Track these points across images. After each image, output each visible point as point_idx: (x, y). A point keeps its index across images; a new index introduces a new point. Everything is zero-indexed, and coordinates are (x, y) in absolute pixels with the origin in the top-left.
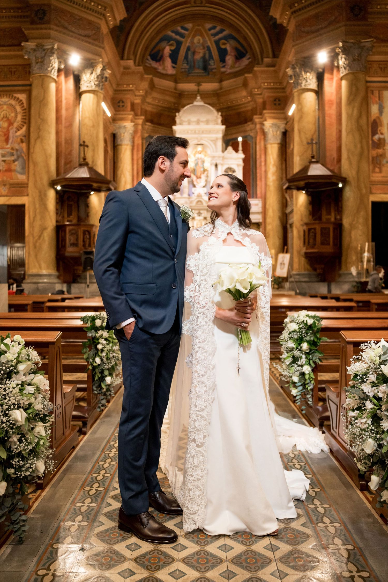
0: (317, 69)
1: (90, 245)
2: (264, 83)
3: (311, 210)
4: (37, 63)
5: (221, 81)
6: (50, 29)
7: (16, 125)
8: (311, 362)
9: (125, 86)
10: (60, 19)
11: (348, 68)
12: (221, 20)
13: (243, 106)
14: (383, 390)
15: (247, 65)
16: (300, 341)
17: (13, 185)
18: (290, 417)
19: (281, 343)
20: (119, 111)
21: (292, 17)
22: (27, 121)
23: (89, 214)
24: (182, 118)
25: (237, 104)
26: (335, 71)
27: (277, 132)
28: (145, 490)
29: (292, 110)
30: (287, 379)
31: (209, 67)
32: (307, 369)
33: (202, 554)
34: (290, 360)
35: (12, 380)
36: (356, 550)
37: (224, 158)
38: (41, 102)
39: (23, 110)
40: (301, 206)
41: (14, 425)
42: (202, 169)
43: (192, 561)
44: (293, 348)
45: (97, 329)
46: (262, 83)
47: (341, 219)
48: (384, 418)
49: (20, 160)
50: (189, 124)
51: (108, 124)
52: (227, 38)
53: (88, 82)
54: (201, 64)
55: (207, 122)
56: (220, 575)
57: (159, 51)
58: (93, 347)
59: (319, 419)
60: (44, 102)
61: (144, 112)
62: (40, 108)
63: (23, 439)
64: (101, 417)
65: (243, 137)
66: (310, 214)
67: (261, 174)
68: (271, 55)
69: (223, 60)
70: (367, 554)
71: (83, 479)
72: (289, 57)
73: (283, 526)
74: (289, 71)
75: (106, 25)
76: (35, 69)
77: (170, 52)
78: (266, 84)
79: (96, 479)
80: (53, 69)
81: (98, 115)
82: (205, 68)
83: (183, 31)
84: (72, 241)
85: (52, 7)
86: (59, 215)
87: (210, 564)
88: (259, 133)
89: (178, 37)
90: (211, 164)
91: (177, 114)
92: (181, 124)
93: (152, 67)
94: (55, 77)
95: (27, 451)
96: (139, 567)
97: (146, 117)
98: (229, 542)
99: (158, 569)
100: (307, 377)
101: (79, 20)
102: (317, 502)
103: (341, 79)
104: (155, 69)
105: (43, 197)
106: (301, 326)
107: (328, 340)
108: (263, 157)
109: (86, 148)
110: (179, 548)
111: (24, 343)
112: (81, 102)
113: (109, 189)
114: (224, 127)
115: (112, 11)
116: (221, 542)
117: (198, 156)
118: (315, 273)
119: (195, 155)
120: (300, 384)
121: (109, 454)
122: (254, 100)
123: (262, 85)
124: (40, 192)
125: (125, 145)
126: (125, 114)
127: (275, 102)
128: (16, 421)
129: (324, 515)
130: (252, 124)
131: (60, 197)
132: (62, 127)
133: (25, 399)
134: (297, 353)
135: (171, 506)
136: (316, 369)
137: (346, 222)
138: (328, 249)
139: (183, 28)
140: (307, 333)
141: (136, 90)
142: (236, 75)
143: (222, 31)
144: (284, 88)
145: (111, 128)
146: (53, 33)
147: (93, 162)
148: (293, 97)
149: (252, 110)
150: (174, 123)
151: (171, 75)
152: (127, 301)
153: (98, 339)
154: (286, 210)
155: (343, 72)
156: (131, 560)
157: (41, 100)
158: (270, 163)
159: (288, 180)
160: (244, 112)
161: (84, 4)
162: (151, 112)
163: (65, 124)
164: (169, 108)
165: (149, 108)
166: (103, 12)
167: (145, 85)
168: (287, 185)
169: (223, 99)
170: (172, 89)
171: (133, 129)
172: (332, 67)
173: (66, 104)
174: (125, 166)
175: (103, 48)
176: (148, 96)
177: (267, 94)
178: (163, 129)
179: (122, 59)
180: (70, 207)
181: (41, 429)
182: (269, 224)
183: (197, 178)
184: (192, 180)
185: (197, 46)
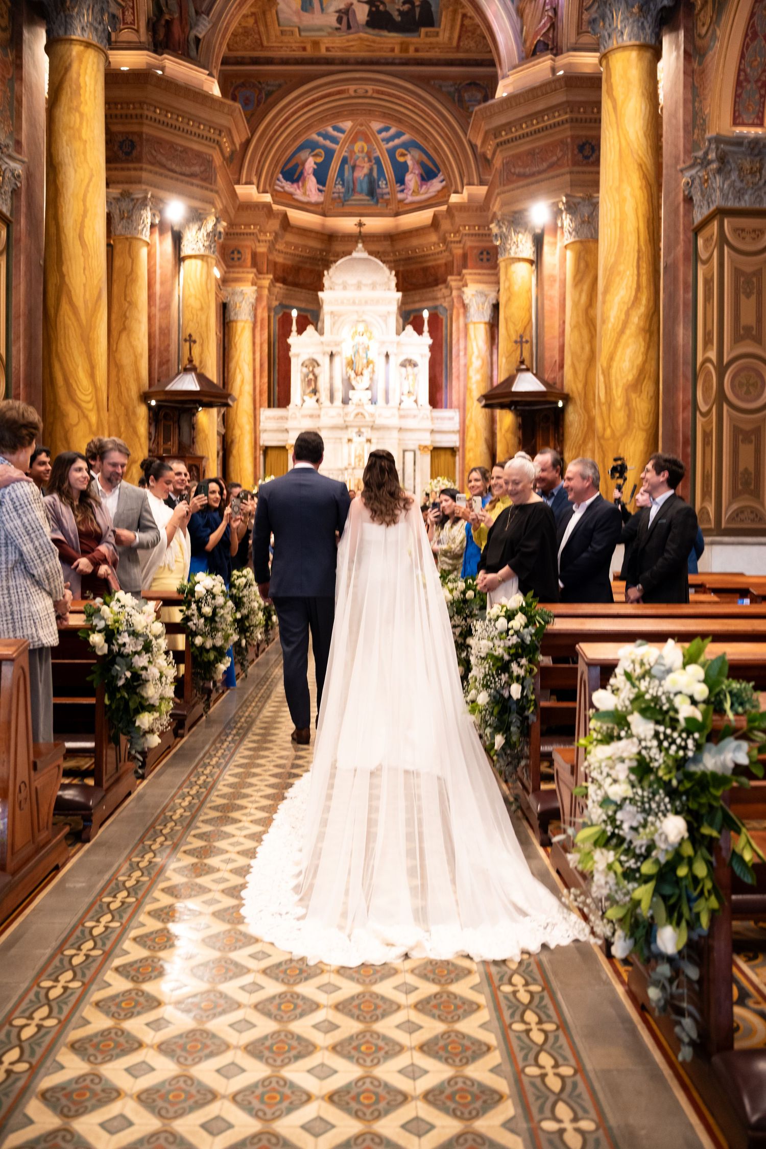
0: (533, 229)
4: (122, 219)
5: (397, 214)
6: (141, 169)
9: (243, 227)
10: (154, 153)
11: (574, 233)
12: (398, 120)
13: (432, 257)
15: (439, 192)
20: (233, 267)
21: (498, 151)
23: (195, 440)
24: (333, 279)
25: (422, 253)
26: (558, 234)
27: (483, 304)
31: (379, 191)
37: (398, 343)
38: (127, 276)
40: (507, 430)
42: (365, 361)
46: (461, 226)
50: (345, 288)
51: (219, 289)
52: (406, 146)
53: (194, 242)
54: (365, 186)
55: (374, 286)
57: (297, 165)
60: (130, 277)
61: (273, 267)
62: (126, 286)
65: (430, 310)
67: (459, 369)
68: (476, 179)
69: (401, 181)
72: (494, 205)
74: (494, 228)
75: (220, 154)
76: (120, 227)
77: (315, 167)
78: (467, 228)
80: (144, 227)
81: (208, 292)
82: (372, 192)
85: (144, 136)
88: (457, 305)
90: (379, 354)
91: (326, 272)
92: (331, 289)
93: (285, 192)
94: (147, 239)
97: (274, 274)
101: (181, 152)
103: (566, 247)
104: (291, 194)
105: (129, 415)
108: (462, 342)
109: (193, 344)
112: (181, 271)
113: (227, 405)
114: (400, 295)
115: (229, 133)
117: (358, 339)
119: (353, 337)
122: (448, 250)
123: (461, 228)
124: (126, 408)
125: (242, 321)
126: (243, 272)
127: (481, 257)
130: (447, 287)
131: (155, 416)
132: (156, 311)
139: (336, 128)
141: (260, 231)
142: (421, 206)
143: (398, 135)
145: (220, 295)
146: (145, 175)
147: (201, 362)
149: (446, 264)
150: (321, 288)
151: (317, 204)
155: (568, 239)
157: (128, 273)
158: (473, 353)
159: (486, 397)
160: (433, 267)
161: (190, 128)
162: (284, 265)
163: (161, 303)
164: (313, 260)
165: (280, 259)
166: (217, 137)
167: (274, 225)
168: (484, 402)
169: (400, 245)
170: (317, 228)
171: (255, 296)
172: (555, 229)
173: (161, 275)
174: (242, 355)
175: (217, 192)
176: (280, 240)
177: (469, 244)
178: (303, 293)
179: (238, 183)
180: (167, 429)
182: (469, 451)
183: (357, 375)
184: (349, 378)
185: (358, 157)
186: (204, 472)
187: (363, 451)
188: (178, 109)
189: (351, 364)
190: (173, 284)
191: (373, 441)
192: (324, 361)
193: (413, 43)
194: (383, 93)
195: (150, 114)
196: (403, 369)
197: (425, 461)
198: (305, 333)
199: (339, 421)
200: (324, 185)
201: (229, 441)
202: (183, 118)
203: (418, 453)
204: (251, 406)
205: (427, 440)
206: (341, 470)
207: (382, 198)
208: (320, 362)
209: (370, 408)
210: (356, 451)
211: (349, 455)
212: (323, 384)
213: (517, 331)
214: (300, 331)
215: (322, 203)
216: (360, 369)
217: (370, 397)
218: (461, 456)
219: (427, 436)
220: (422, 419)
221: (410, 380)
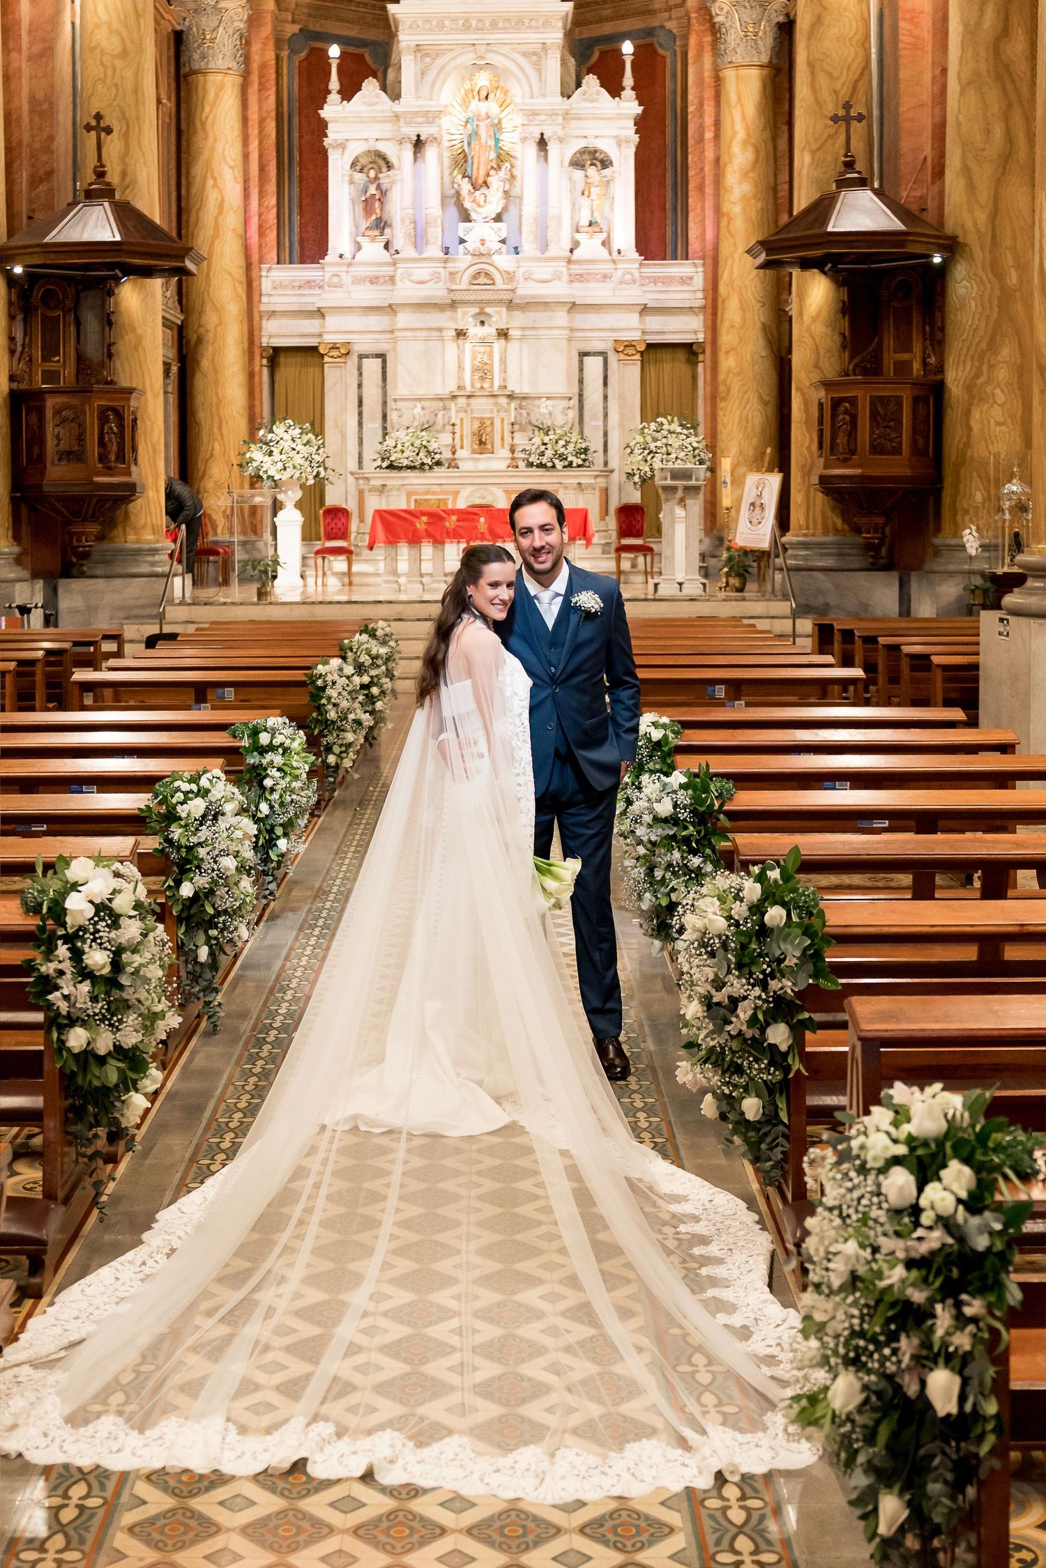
1: (121, 457)
3: (847, 332)
23: (113, 350)
27: (757, 23)
35: (220, 822)
37: (567, 116)
40: (814, 320)
41: (224, 874)
42: (493, 155)
47: (940, 369)
63: (230, 893)
65: (636, 38)
66: (844, 347)
67: (702, 169)
81: (138, 15)
84: (63, 446)
86: (17, 355)
88: (695, 25)
90: (524, 140)
108: (709, 109)
109: (104, 135)
113: (183, 272)
117: (477, 106)
119: (465, 102)
125: (218, 71)
128: (227, 869)
132: (22, 62)
133: (234, 844)
137: (955, 377)
138: (897, 467)
145: (169, 15)
153: (265, 769)
158: (735, 133)
159: (765, 245)
163: (31, 44)
168: (763, 257)
174: (219, 145)
180: (51, 327)
181: (246, 884)
182: (727, 353)
183: (474, 186)
184: (458, 194)
186: (135, 420)
187: (491, 355)
189: (462, 161)
191: (511, 332)
192: (402, 156)
196: (579, 174)
197: (628, 376)
198: (357, 97)
199: (437, 291)
201: (193, 339)
203: (613, 358)
204: (240, 261)
205: (631, 328)
206: (441, 399)
208: (393, 160)
209: (504, 261)
210: (474, 359)
211: (460, 367)
212: (398, 206)
213: (836, 92)
214: (348, 92)
216: (482, 173)
217: (504, 235)
218: (708, 363)
219: (633, 319)
220: (621, 283)
221: (593, 197)
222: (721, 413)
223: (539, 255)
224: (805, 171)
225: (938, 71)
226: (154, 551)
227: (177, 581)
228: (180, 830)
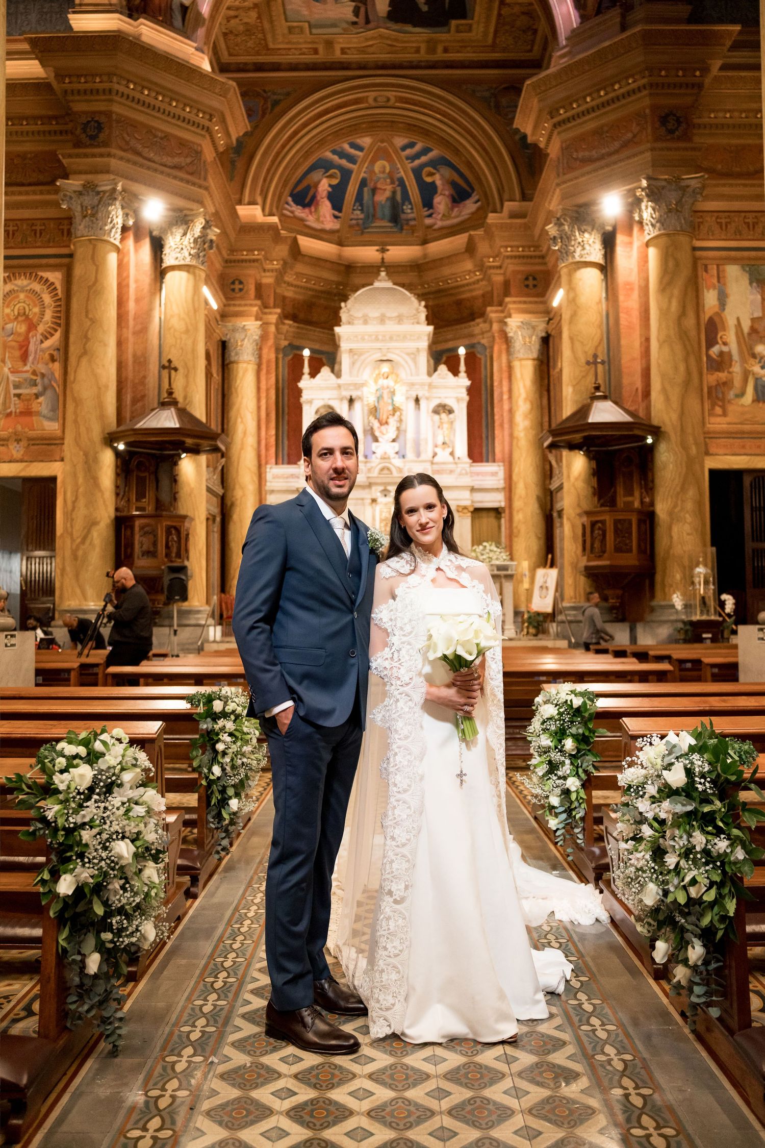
0: (602, 226)
1: (179, 555)
2: (506, 247)
3: (596, 486)
4: (85, 217)
5: (425, 242)
6: (109, 155)
7: (41, 328)
8: (580, 770)
9: (245, 253)
10: (128, 138)
11: (658, 225)
12: (425, 133)
13: (467, 288)
14: (667, 809)
15: (473, 214)
16: (560, 735)
17: (34, 441)
18: (549, 867)
19: (529, 739)
20: (233, 299)
21: (556, 132)
22: (62, 322)
23: (177, 496)
24: (351, 313)
25: (455, 284)
26: (636, 229)
27: (530, 337)
28: (308, 972)
29: (558, 298)
30: (540, 801)
31: (403, 216)
32: (573, 784)
33: (399, 1068)
34: (544, 768)
35: (114, 795)
36: (637, 1061)
37: (431, 386)
38: (90, 288)
39: (55, 301)
40: (577, 479)
41: (117, 863)
42: (390, 408)
43: (383, 1077)
44: (549, 747)
45: (215, 717)
46: (501, 247)
47: (652, 504)
48: (669, 850)
49: (49, 393)
50: (366, 322)
51: (213, 323)
52: (434, 163)
53: (178, 250)
54: (387, 211)
55: (400, 319)
56: (427, 1094)
57: (308, 188)
58: (208, 748)
59: (595, 869)
60: (95, 287)
61: (282, 301)
62: (88, 300)
63: (127, 886)
64: (220, 869)
65: (466, 347)
66: (594, 494)
67: (502, 415)
68: (518, 195)
69: (428, 204)
70: (653, 1067)
71: (201, 966)
72: (550, 203)
73: (525, 1029)
74: (552, 230)
75: (211, 146)
76: (82, 227)
77: (330, 189)
78: (509, 249)
79: (223, 966)
80: (113, 228)
81: (195, 311)
82: (395, 218)
83: (353, 151)
84: (145, 548)
85: (114, 117)
86: (121, 496)
87: (410, 1081)
88: (497, 339)
89: (344, 162)
90: (407, 398)
91: (343, 304)
92: (349, 323)
93: (295, 217)
94: (117, 243)
95: (134, 904)
96: (302, 1085)
97: (283, 310)
98: (439, 1051)
99: (332, 1088)
100: (573, 796)
101: (162, 138)
102: (582, 996)
103: (647, 245)
104: (302, 220)
105: (90, 465)
106: (561, 710)
107: (609, 734)
108: (505, 383)
109: (173, 372)
110: (363, 1060)
111: (127, 740)
112: (164, 286)
113: (216, 449)
114: (431, 328)
115: (223, 121)
116: (428, 1052)
117: (383, 382)
118: (605, 604)
119: (376, 381)
120: (561, 809)
121: (239, 929)
122: (487, 278)
123: (502, 250)
124: (86, 455)
125: (245, 362)
126: (246, 305)
127: (527, 283)
128: (120, 857)
129: (591, 1014)
130: (485, 322)
131: (125, 464)
132: (129, 334)
133: (133, 824)
134: (556, 756)
135: (348, 1002)
136: (589, 784)
137: (661, 509)
138: (630, 560)
139: (353, 146)
140: (572, 722)
141: (266, 259)
142: (452, 231)
143: (426, 151)
144: (543, 257)
145: (217, 331)
146: (114, 163)
147: (185, 398)
148: (559, 277)
149: (483, 296)
150: (338, 322)
151: (332, 232)
152: (282, 675)
153: (218, 734)
154: (550, 483)
155: (650, 232)
156: (290, 1076)
157: (91, 283)
158: (520, 395)
159: (552, 432)
160: (468, 299)
161: (173, 111)
162: (294, 299)
163: (134, 327)
164: (328, 293)
165: (289, 293)
166: (207, 123)
167: (282, 251)
168: (550, 440)
169: (430, 275)
170: (334, 258)
171: (259, 332)
172: (631, 223)
173: (137, 288)
174: (245, 401)
175: (207, 189)
176: (289, 271)
177: (511, 268)
178: (316, 332)
179: (240, 202)
180: (141, 482)
181: (152, 872)
182: (518, 511)
183: (381, 424)
184: (372, 429)
185: (379, 179)
186: (187, 535)
188: (156, 84)
189: (374, 411)
190: (151, 303)
192: (342, 408)
193: (441, 41)
194: (407, 101)
195: (122, 89)
196: (436, 417)
197: (464, 524)
198: (319, 376)
200: (340, 210)
201: (229, 503)
202: (164, 96)
204: (255, 462)
205: (466, 499)
207: (407, 224)
209: (397, 462)
210: (381, 515)
211: (374, 519)
213: (587, 351)
214: (313, 374)
215: (338, 231)
216: (385, 417)
217: (397, 450)
218: (507, 518)
219: (466, 494)
220: (460, 474)
221: (445, 429)
222: (514, 544)
223: (415, 459)
224: (569, 397)
225: (643, 339)
226: (198, 612)
227: (211, 629)
228: (57, 807)
